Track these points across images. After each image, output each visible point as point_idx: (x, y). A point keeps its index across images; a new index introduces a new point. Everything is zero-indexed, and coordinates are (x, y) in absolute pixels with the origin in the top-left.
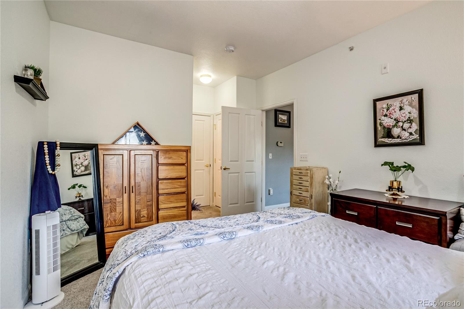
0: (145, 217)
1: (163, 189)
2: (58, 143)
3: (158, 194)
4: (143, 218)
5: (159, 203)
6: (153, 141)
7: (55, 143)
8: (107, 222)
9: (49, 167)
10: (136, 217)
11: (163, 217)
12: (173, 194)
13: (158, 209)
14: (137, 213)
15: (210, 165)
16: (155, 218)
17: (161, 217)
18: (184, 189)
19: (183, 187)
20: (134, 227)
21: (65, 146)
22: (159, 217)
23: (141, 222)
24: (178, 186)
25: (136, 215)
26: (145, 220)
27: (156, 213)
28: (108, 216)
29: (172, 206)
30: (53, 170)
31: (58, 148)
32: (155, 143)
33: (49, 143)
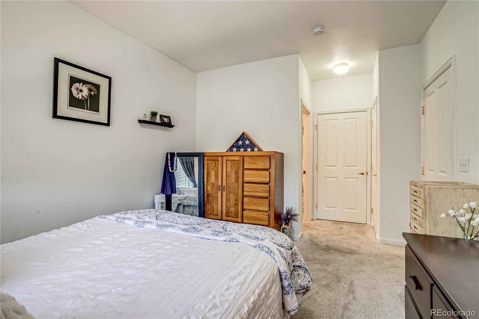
0: (233, 213)
1: (247, 191)
2: (176, 153)
3: (243, 196)
4: (232, 214)
5: (244, 203)
6: (256, 148)
7: (174, 153)
8: (209, 210)
9: (170, 168)
10: (227, 212)
11: (247, 216)
12: (257, 197)
13: (243, 210)
14: (227, 208)
15: (367, 172)
16: (240, 216)
17: (246, 217)
18: (266, 195)
19: (266, 192)
20: (225, 219)
21: (180, 155)
22: (244, 216)
23: (230, 217)
24: (261, 191)
25: (227, 210)
26: (232, 216)
27: (242, 211)
28: (209, 206)
29: (255, 209)
30: (172, 169)
31: (176, 156)
32: (258, 149)
33: (171, 153)
